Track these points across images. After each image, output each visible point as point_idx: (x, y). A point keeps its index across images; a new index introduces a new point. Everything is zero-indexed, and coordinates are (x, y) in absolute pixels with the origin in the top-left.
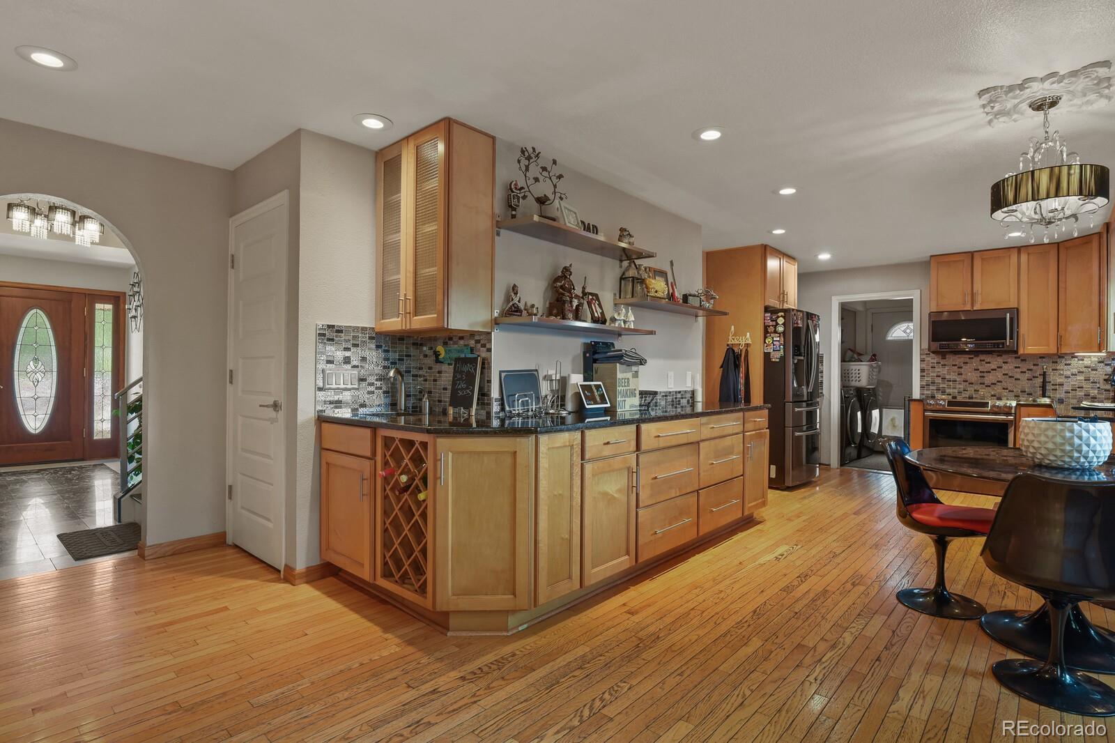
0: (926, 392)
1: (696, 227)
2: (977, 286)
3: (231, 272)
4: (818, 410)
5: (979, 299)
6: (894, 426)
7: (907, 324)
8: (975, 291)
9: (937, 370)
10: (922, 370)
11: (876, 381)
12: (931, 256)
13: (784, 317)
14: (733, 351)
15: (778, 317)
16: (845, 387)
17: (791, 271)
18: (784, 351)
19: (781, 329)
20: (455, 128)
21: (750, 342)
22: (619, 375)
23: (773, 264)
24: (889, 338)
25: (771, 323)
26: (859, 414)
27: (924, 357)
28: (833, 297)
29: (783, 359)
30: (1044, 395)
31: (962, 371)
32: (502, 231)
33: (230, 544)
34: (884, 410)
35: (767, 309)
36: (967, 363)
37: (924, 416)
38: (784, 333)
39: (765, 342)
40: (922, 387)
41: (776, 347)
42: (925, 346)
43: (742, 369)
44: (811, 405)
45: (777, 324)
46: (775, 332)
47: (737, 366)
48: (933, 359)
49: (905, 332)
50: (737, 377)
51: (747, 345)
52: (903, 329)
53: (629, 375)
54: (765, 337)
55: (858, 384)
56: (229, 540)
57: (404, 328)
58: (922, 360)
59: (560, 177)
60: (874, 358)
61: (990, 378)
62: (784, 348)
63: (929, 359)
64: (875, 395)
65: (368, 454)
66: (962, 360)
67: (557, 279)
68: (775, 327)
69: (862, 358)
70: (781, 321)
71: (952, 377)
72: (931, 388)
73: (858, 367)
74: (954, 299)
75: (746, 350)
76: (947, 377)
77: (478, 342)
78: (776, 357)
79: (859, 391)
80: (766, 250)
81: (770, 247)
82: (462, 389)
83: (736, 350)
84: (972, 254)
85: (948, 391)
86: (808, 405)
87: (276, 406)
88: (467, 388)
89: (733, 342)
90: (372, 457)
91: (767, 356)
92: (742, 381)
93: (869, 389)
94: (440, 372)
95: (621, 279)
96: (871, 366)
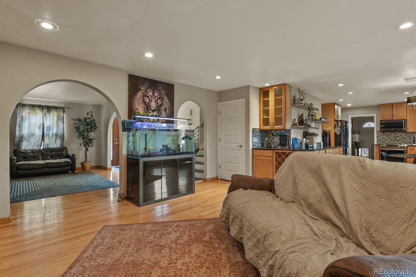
0: (378, 143)
1: (320, 100)
2: (394, 113)
3: (219, 116)
4: (348, 148)
5: (395, 117)
6: (365, 153)
7: (369, 123)
9: (382, 136)
10: (377, 137)
11: (360, 140)
12: (380, 104)
13: (340, 122)
14: (325, 132)
15: (339, 122)
16: (352, 142)
17: (339, 109)
18: (341, 132)
19: (340, 126)
20: (286, 85)
21: (330, 129)
22: (314, 139)
23: (336, 107)
24: (363, 127)
25: (337, 124)
26: (356, 149)
27: (378, 133)
28: (349, 116)
29: (340, 134)
30: (414, 143)
31: (390, 137)
32: (292, 107)
33: (220, 179)
34: (362, 148)
35: (335, 120)
36: (391, 134)
37: (379, 149)
38: (341, 127)
39: (335, 129)
40: (377, 141)
41: (338, 131)
42: (379, 129)
43: (328, 137)
44: (346, 147)
45: (338, 124)
46: (338, 126)
47: (326, 136)
48: (381, 133)
49: (368, 125)
50: (326, 139)
51: (329, 130)
52: (368, 124)
53: (315, 139)
54: (335, 128)
55: (355, 141)
56: (219, 178)
57: (271, 128)
58: (377, 134)
59: (305, 94)
60: (359, 133)
61: (398, 139)
62: (341, 131)
63: (379, 133)
64: (360, 144)
65: (272, 156)
66: (389, 134)
67: (301, 117)
68: (338, 125)
69: (356, 133)
70: (340, 123)
71: (386, 138)
72: (380, 141)
73: (355, 136)
74: (387, 116)
75: (329, 132)
76: (385, 138)
77: (286, 131)
78: (338, 133)
79: (356, 143)
80: (334, 104)
81: (336, 103)
82: (283, 142)
83: (326, 131)
84: (392, 104)
85: (385, 142)
86: (345, 147)
87: (241, 146)
88: (285, 142)
89: (325, 129)
90: (273, 157)
91: (335, 133)
92: (328, 140)
93: (358, 142)
94: (273, 138)
95: (308, 115)
96: (359, 135)
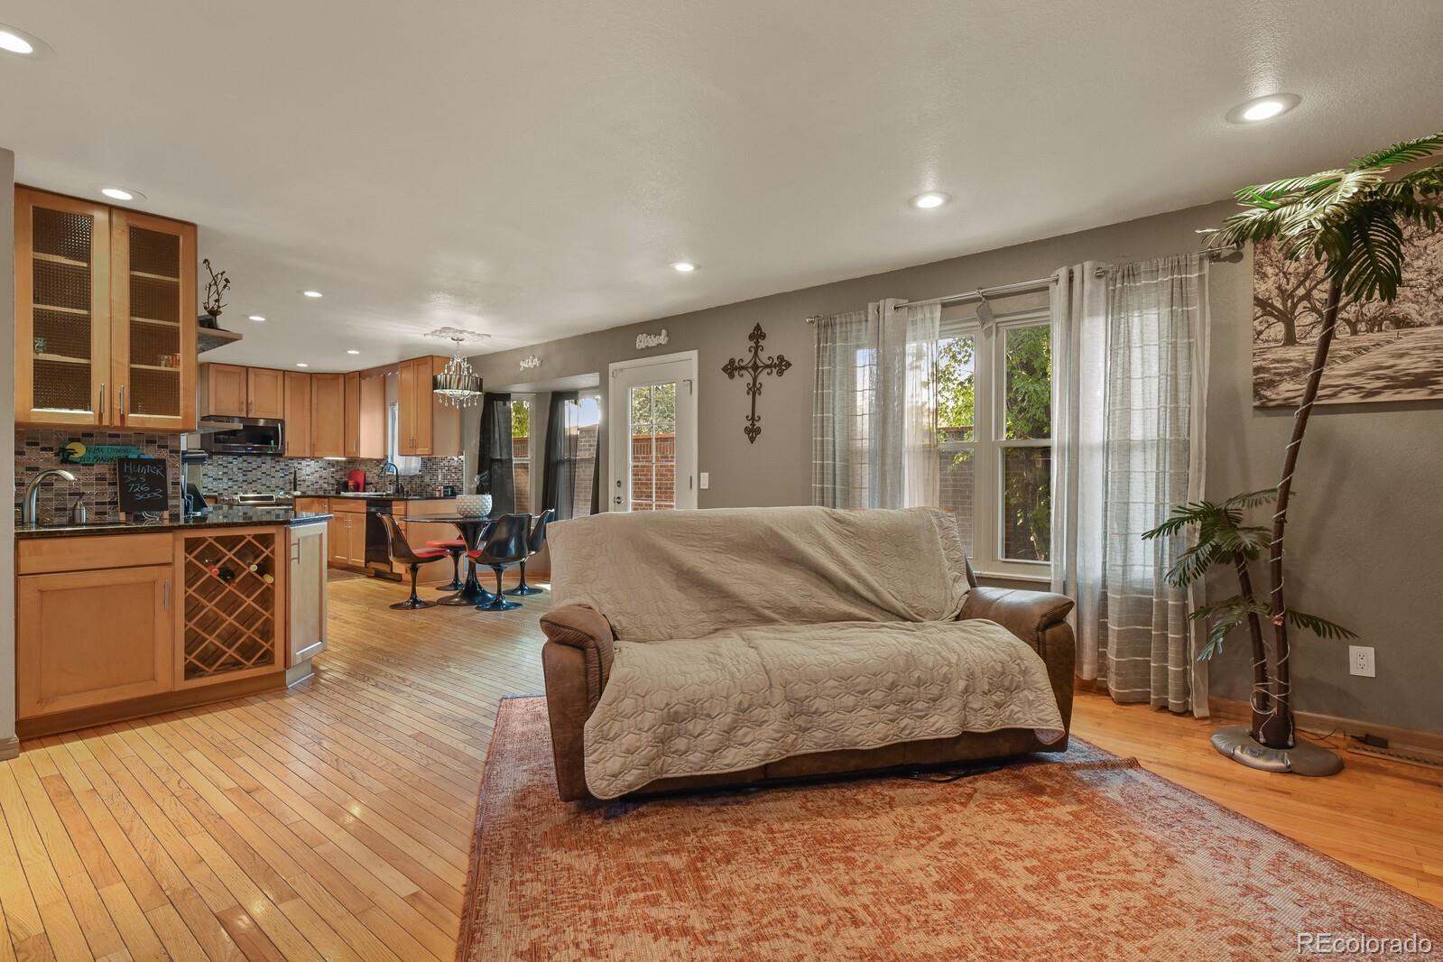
2: (251, 397)
5: (253, 407)
8: (249, 401)
30: (295, 490)
36: (231, 463)
61: (251, 476)
66: (228, 460)
74: (231, 404)
84: (247, 368)
88: (152, 491)
90: (172, 562)
